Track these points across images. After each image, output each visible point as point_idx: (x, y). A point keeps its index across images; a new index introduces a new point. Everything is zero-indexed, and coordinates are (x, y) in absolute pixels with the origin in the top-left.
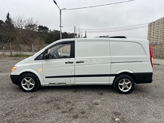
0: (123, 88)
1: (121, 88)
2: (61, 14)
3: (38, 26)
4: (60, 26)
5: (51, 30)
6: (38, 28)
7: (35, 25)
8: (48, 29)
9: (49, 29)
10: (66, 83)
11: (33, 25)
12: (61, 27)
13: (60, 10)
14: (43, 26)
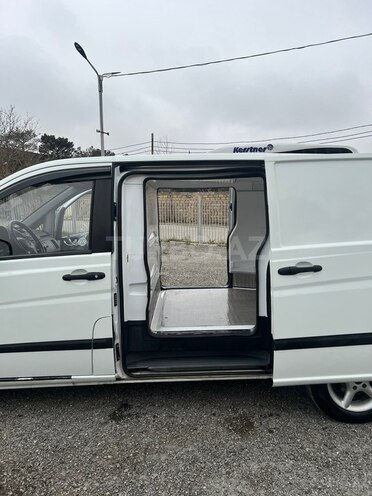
0: (348, 395)
1: (341, 396)
2: (101, 91)
3: (39, 137)
4: (99, 129)
5: (79, 148)
6: (39, 144)
7: (29, 133)
8: (71, 145)
9: (75, 147)
10: (69, 377)
11: (23, 134)
12: (103, 133)
13: (99, 76)
14: (56, 138)
